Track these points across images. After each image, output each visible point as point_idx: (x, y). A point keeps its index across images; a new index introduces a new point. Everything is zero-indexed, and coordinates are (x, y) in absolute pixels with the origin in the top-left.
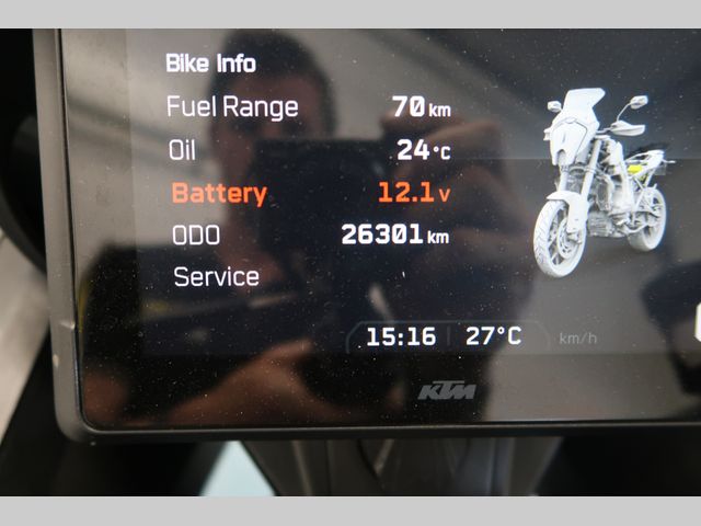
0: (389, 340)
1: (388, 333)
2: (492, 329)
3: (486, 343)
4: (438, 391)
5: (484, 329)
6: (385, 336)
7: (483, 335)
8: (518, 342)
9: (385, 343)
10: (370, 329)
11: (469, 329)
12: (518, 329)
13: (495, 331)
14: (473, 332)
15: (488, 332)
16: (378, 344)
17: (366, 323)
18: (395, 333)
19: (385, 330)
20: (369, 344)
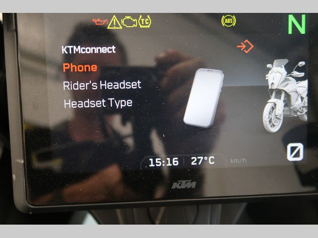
0: (159, 164)
1: (158, 161)
2: (202, 158)
3: (200, 164)
4: (180, 185)
5: (199, 158)
6: (157, 162)
7: (198, 160)
8: (213, 163)
9: (157, 165)
10: (150, 159)
11: (192, 158)
12: (213, 157)
13: (203, 159)
14: (194, 159)
15: (200, 159)
16: (154, 166)
17: (148, 157)
18: (161, 161)
19: (157, 159)
20: (150, 166)
